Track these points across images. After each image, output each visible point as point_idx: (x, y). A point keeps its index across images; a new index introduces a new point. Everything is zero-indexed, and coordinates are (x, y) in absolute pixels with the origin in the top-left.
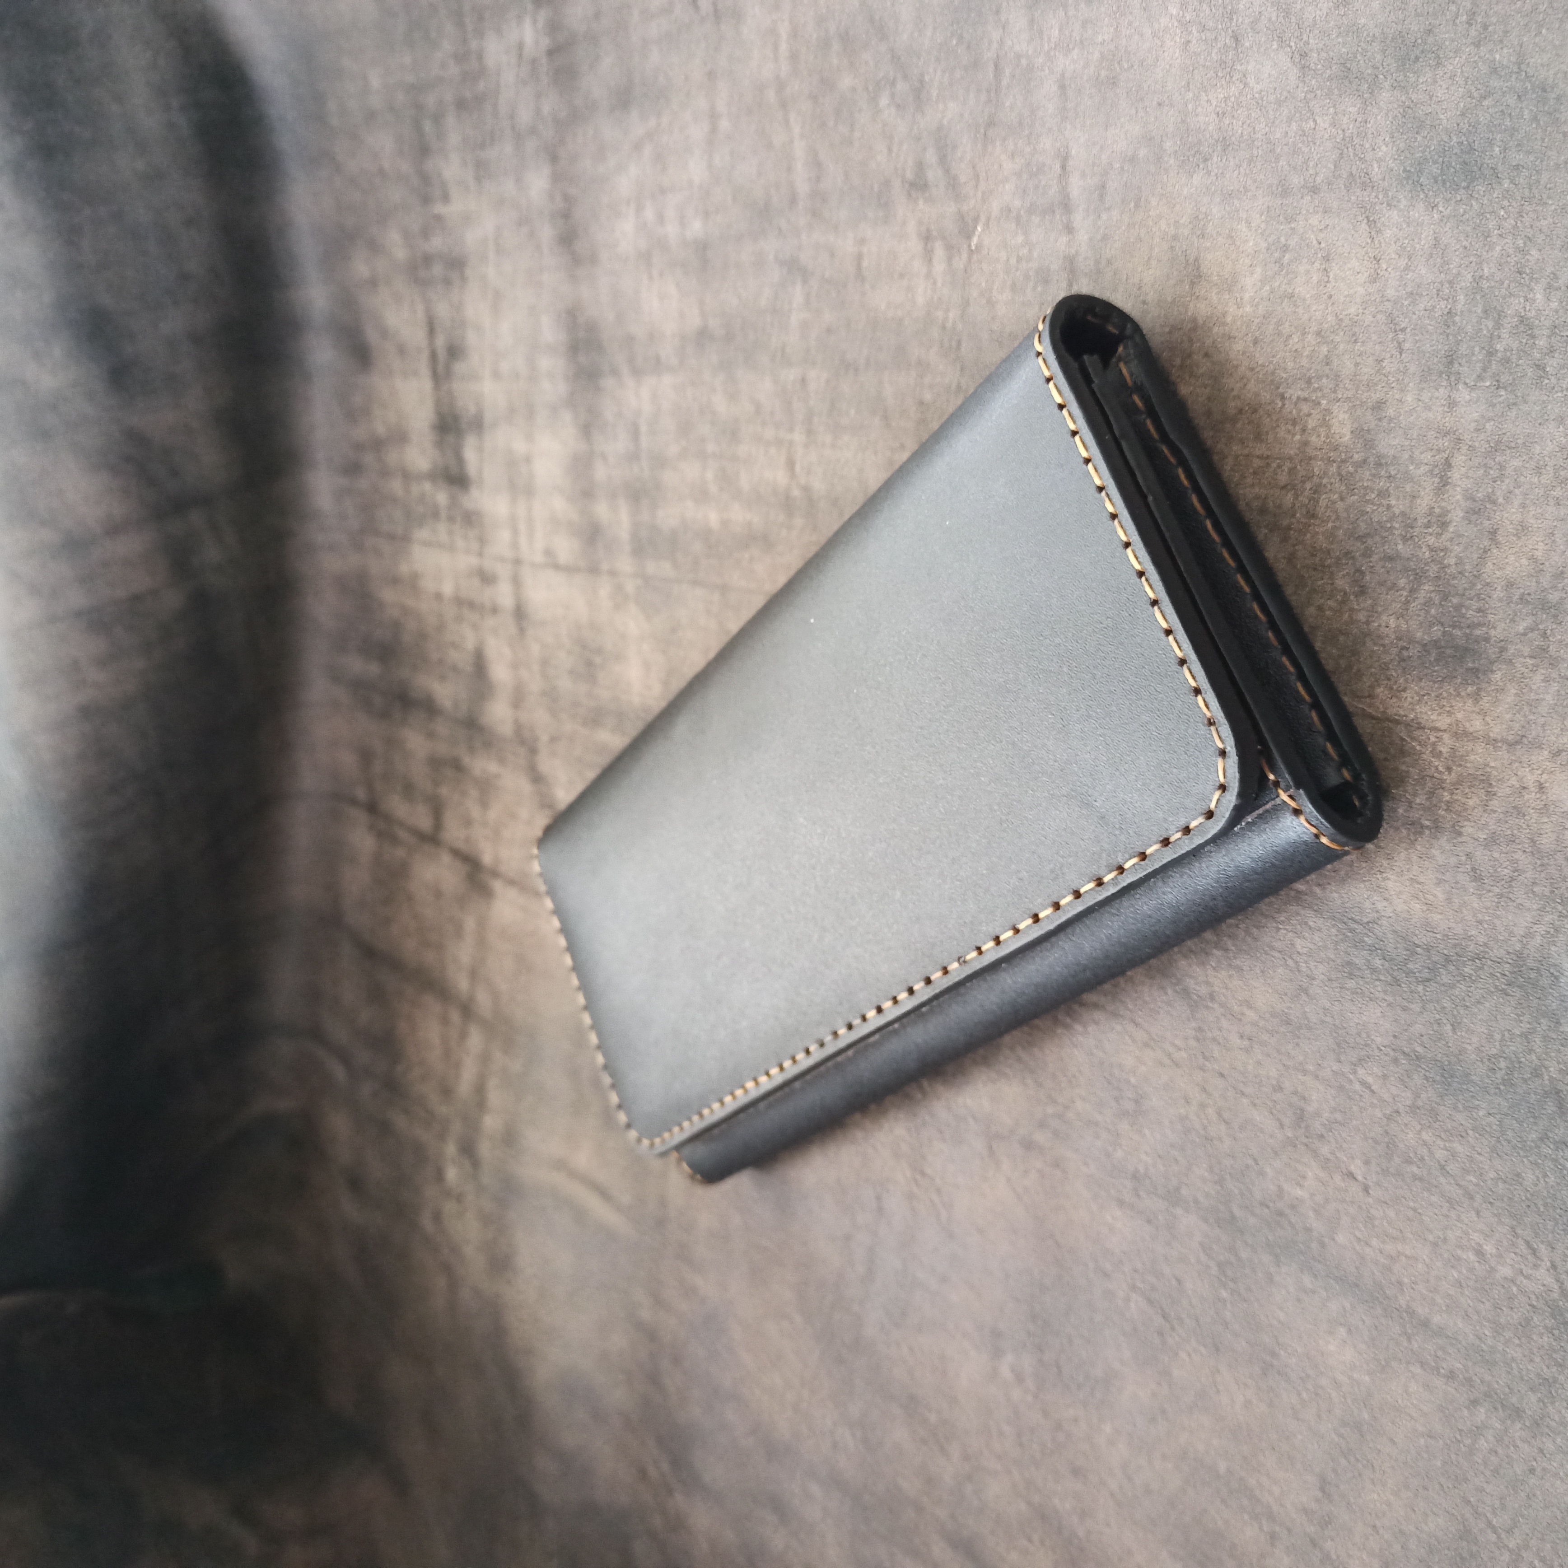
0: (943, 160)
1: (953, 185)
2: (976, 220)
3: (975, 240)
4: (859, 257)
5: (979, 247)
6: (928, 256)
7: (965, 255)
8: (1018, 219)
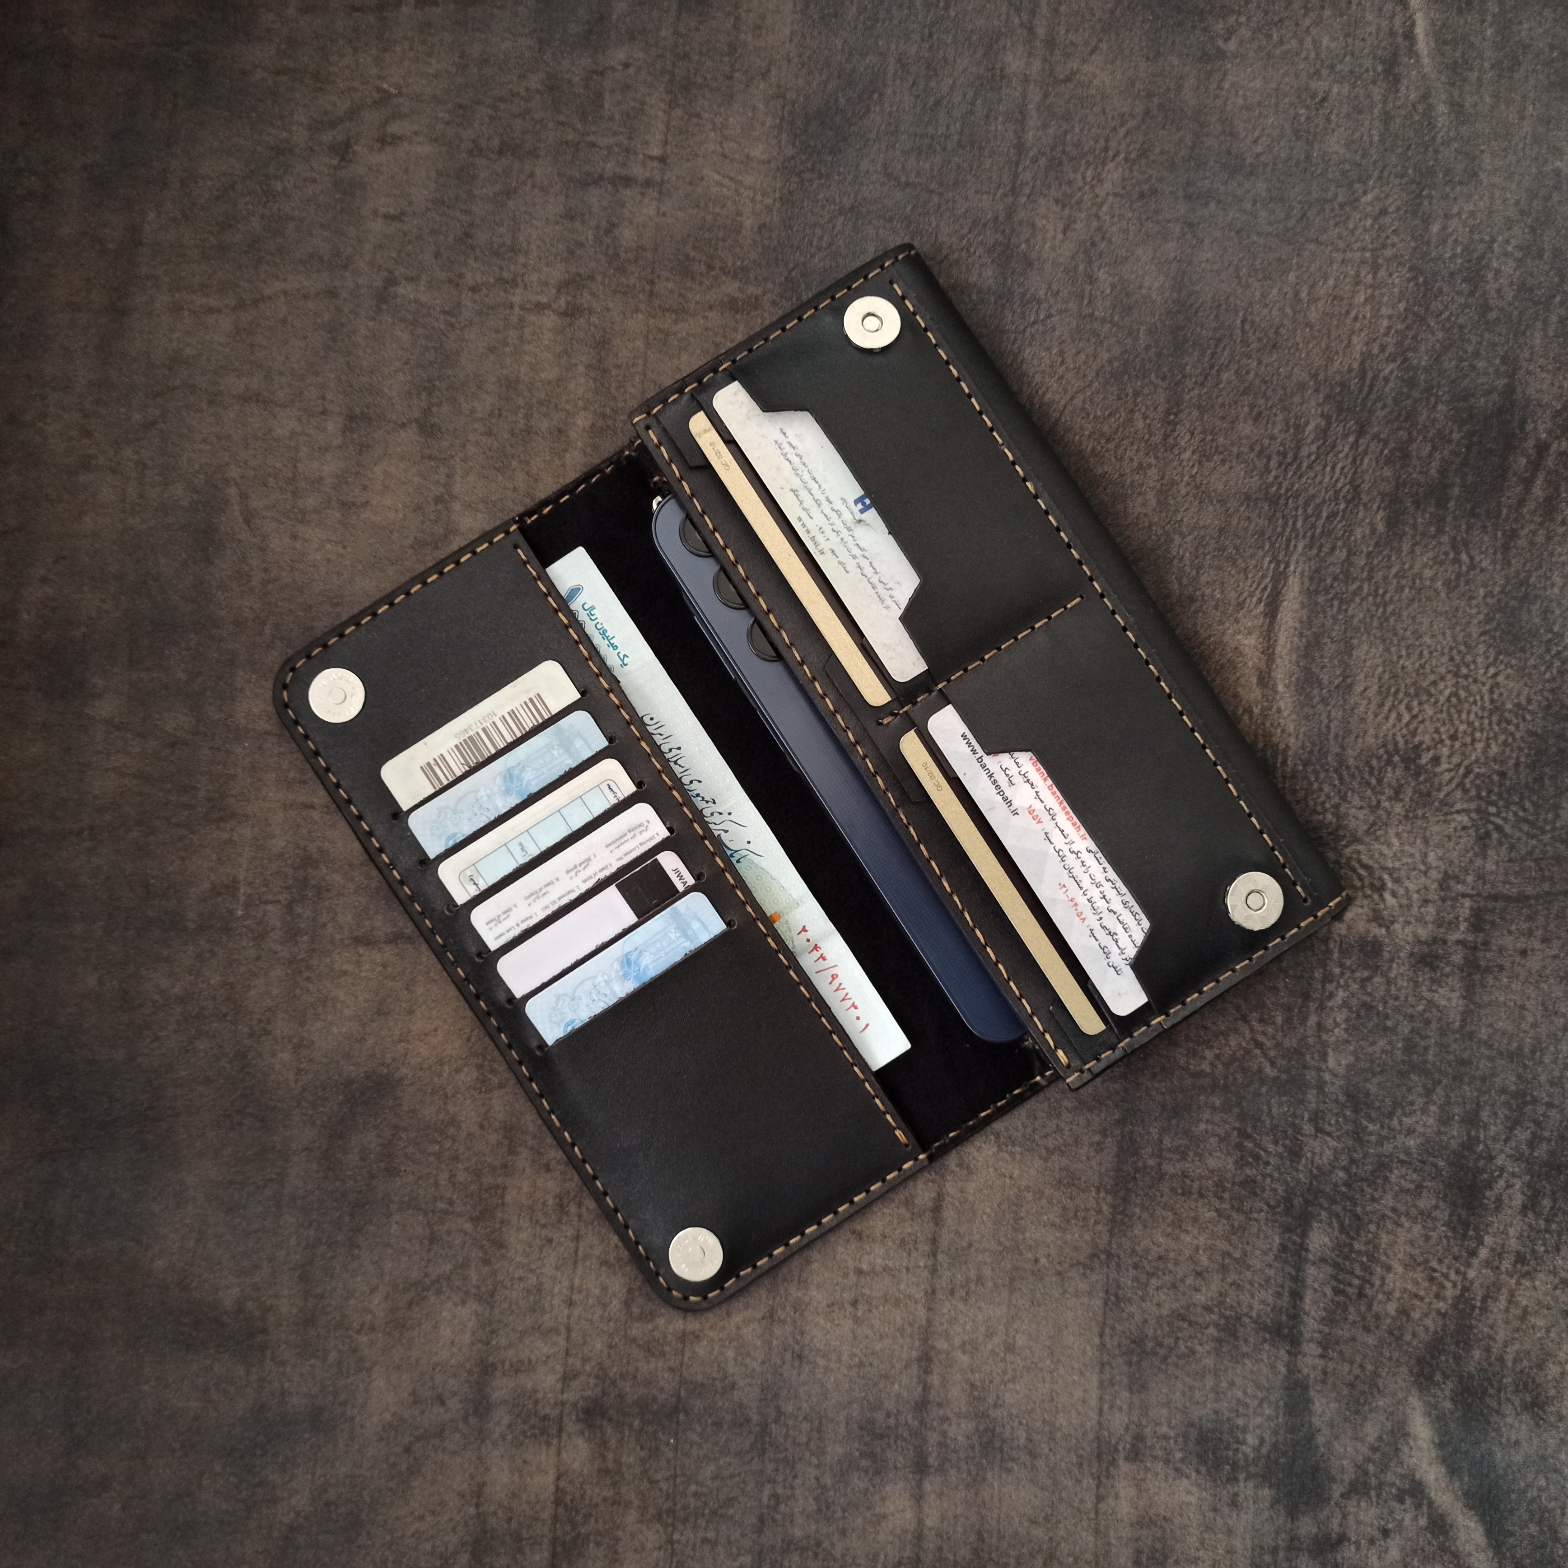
0: (333, 125)
1: (352, 114)
2: (379, 89)
3: (392, 90)
4: (386, 216)
5: (398, 87)
6: (396, 140)
7: (401, 100)
8: (385, 50)
